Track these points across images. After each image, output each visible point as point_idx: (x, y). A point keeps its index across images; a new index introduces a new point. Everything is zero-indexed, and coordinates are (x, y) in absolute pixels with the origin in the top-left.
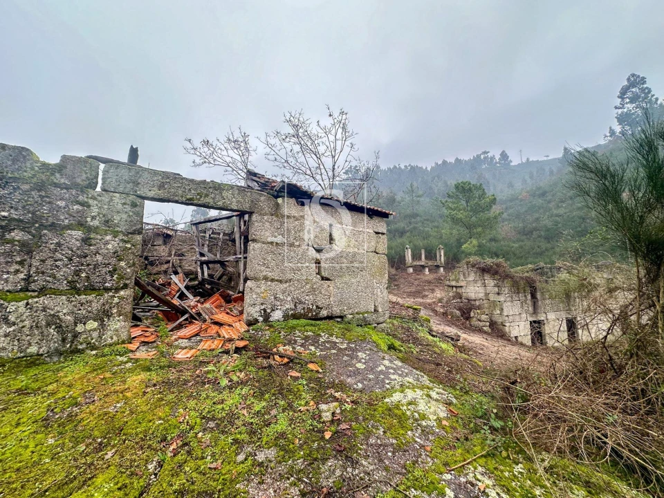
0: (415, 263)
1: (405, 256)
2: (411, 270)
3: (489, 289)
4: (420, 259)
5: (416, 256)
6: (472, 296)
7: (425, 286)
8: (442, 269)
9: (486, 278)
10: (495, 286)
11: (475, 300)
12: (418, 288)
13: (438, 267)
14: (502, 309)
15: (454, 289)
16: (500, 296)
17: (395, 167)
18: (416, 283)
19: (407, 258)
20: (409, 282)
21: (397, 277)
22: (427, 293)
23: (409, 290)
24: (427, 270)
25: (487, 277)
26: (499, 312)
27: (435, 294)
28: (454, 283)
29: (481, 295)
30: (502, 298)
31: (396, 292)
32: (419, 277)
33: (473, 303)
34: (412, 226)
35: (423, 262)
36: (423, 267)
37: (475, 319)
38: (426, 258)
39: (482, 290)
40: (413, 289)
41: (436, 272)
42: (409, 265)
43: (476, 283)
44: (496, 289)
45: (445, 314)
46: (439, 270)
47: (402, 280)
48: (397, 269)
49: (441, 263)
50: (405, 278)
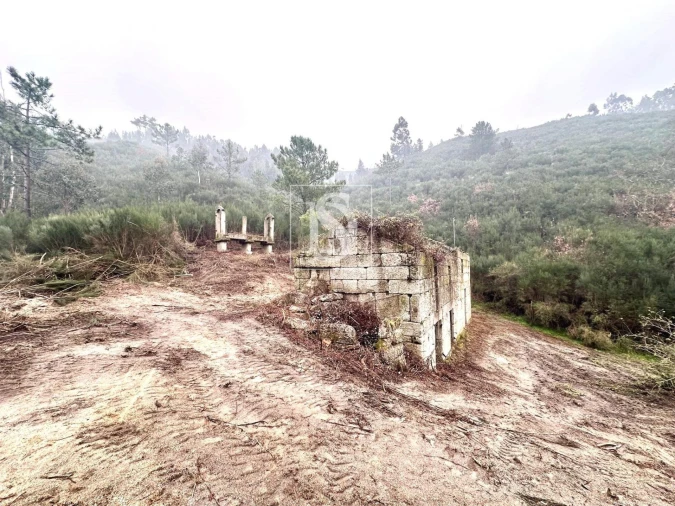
0: (231, 236)
1: (214, 226)
2: (223, 247)
3: (388, 271)
4: (239, 230)
5: (233, 226)
6: (352, 286)
7: (249, 271)
8: (270, 248)
9: (384, 249)
10: (403, 264)
11: (357, 294)
12: (237, 274)
13: (264, 244)
14: (416, 311)
15: (314, 274)
16: (412, 285)
17: (209, 137)
18: (233, 266)
19: (218, 228)
20: (220, 266)
21: (195, 256)
22: (253, 284)
23: (218, 280)
24: (249, 247)
25: (387, 247)
26: (407, 316)
27: (266, 286)
28: (312, 262)
29: (372, 284)
30: (415, 288)
31: (190, 283)
32: (237, 257)
33: (352, 299)
34: (227, 195)
35: (243, 235)
36: (243, 243)
37: (388, 343)
38: (248, 231)
39: (373, 273)
40: (226, 277)
41: (262, 253)
42: (220, 238)
43: (361, 260)
44: (405, 271)
45: (315, 335)
46: (265, 249)
47: (206, 262)
48: (198, 245)
49: (270, 240)
50: (212, 259)
